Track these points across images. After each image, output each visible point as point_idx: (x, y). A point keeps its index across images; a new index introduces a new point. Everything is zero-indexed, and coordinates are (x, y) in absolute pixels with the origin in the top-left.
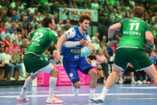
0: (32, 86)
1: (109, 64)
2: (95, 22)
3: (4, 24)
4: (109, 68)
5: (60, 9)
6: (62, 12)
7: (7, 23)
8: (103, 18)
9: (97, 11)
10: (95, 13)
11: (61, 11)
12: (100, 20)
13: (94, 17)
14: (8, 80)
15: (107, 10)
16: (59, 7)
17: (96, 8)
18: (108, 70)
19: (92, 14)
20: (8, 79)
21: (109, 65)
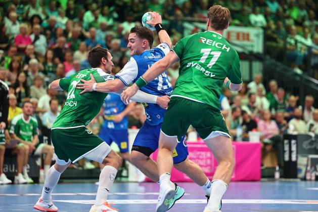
0: (128, 182)
1: (287, 139)
2: (258, 53)
3: (72, 55)
4: (287, 148)
5: (187, 25)
6: (190, 32)
7: (77, 54)
8: (274, 44)
9: (261, 31)
10: (257, 36)
11: (188, 29)
12: (267, 50)
13: (255, 44)
14: (80, 168)
15: (283, 29)
16: (183, 21)
17: (260, 25)
18: (284, 152)
19: (252, 37)
20: (79, 166)
21: (286, 141)
